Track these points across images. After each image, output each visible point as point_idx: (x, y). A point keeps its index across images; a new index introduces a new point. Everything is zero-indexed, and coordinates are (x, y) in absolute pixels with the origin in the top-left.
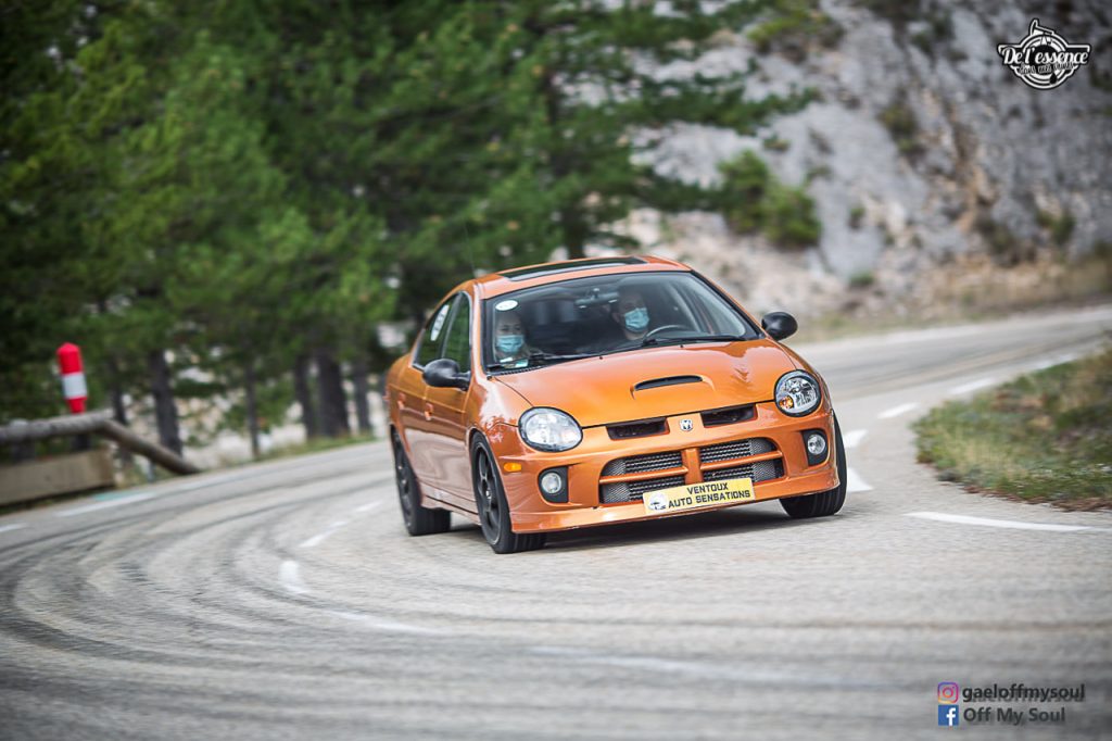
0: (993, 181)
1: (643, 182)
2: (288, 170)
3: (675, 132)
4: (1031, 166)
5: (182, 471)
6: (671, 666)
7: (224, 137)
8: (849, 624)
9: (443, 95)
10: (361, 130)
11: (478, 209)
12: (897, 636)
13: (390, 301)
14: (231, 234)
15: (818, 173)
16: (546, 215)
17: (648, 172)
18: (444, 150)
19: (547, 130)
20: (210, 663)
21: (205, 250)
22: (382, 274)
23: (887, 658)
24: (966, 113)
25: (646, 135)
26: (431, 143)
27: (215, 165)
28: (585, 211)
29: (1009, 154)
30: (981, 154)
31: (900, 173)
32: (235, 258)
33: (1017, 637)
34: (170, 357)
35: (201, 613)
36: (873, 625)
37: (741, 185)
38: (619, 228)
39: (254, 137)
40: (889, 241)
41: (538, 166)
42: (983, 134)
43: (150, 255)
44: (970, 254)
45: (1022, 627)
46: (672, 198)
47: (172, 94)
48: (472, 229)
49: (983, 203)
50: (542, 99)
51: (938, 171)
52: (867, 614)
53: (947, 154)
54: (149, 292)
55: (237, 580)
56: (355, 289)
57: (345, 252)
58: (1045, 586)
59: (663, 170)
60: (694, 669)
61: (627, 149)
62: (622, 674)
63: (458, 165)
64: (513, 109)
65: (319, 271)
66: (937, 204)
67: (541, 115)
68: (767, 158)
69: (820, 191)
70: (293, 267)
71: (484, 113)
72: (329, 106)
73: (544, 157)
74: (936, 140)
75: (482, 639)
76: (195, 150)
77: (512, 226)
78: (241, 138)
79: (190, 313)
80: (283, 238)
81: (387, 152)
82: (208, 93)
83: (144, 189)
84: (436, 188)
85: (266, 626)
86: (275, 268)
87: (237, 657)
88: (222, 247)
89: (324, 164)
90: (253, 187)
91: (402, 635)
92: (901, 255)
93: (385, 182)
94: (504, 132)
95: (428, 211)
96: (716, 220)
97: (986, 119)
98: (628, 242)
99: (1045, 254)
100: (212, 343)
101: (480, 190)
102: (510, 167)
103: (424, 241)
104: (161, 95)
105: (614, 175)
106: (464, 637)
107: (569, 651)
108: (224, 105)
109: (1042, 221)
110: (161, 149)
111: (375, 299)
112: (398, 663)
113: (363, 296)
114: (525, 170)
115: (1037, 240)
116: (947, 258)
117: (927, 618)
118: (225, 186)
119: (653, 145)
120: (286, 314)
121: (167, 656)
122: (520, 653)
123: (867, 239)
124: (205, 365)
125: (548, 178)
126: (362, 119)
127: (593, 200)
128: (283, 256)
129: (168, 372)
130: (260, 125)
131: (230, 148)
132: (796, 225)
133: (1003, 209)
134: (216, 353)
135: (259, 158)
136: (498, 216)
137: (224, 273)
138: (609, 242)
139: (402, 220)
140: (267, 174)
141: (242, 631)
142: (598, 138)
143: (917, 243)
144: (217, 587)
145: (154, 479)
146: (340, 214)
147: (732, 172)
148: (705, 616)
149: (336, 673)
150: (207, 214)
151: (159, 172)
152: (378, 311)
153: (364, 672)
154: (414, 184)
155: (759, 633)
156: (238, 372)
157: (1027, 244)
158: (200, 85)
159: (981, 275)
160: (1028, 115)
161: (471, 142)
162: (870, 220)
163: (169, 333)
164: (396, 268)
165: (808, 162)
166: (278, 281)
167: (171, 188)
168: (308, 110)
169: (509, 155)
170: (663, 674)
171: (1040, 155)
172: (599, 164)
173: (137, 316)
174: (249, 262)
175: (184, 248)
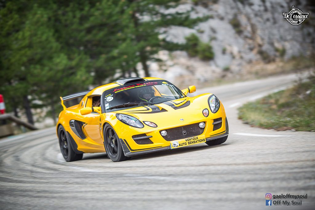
0: (262, 39)
1: (162, 43)
2: (61, 43)
3: (171, 28)
4: (273, 35)
5: (33, 129)
6: (162, 178)
7: (43, 34)
8: (212, 165)
9: (104, 20)
10: (80, 31)
11: (115, 52)
12: (225, 168)
13: (91, 79)
14: (45, 62)
15: (213, 39)
16: (134, 53)
17: (164, 40)
18: (106, 35)
19: (134, 29)
20: (35, 182)
21: (38, 67)
22: (89, 72)
23: (222, 174)
24: (254, 20)
25: (162, 30)
26: (101, 34)
27: (40, 42)
28: (146, 52)
29: (267, 32)
30: (259, 32)
31: (236, 38)
32: (47, 69)
33: (258, 166)
34: (30, 97)
35: (35, 169)
36: (219, 165)
37: (191, 43)
38: (156, 56)
39: (51, 34)
40: (233, 57)
41: (132, 40)
42: (259, 26)
43: (23, 68)
44: (257, 60)
45: (260, 163)
46: (171, 47)
47: (28, 22)
48: (114, 58)
49: (260, 46)
50: (132, 20)
51: (246, 37)
52: (218, 162)
53: (249, 32)
54: (22, 79)
55: (46, 159)
56: (81, 76)
57: (78, 66)
58: (267, 152)
59: (168, 39)
60: (168, 179)
61: (158, 34)
62: (148, 181)
63: (109, 40)
64: (124, 23)
65: (71, 71)
66: (247, 46)
67: (132, 25)
68: (198, 35)
69: (214, 44)
70: (63, 71)
71: (116, 25)
72: (72, 24)
73: (134, 37)
74: (246, 28)
75: (111, 173)
76: (34, 38)
77: (125, 57)
78: (47, 35)
79: (35, 84)
80: (60, 63)
81: (89, 37)
82: (37, 22)
83: (20, 49)
84: (104, 47)
85: (52, 172)
86: (58, 71)
87: (42, 181)
88: (43, 65)
89: (71, 41)
90: (51, 48)
91: (90, 172)
92: (237, 61)
93: (89, 46)
94: (122, 30)
95: (101, 53)
96: (184, 53)
97: (259, 22)
98: (159, 60)
99: (278, 60)
100: (42, 92)
101: (116, 47)
102: (124, 40)
103: (101, 62)
104: (23, 23)
105: (154, 42)
106: (106, 172)
107: (135, 175)
108: (42, 25)
109: (277, 50)
110: (24, 38)
111: (87, 79)
112: (87, 180)
113: (84, 78)
114: (128, 41)
115: (275, 56)
116: (250, 62)
117: (234, 162)
118: (43, 48)
119: (165, 32)
120: (62, 84)
121: (23, 181)
122: (121, 176)
123: (227, 57)
124: (40, 99)
125: (135, 42)
126: (82, 28)
127: (148, 49)
128: (61, 67)
129: (29, 101)
130: (53, 31)
131: (44, 37)
132: (207, 54)
133: (266, 47)
134: (44, 95)
135: (52, 40)
136: (121, 54)
137: (44, 73)
138: (153, 60)
139: (94, 56)
140: (55, 44)
141: (45, 173)
142: (149, 31)
143: (241, 58)
144: (39, 161)
145: (25, 132)
146: (76, 55)
147: (188, 39)
148: (173, 164)
149: (70, 184)
150: (38, 56)
151: (24, 44)
152: (88, 82)
153: (77, 183)
154: (97, 45)
155: (188, 168)
156: (50, 101)
157: (272, 57)
158: (35, 19)
159: (260, 66)
160: (272, 21)
161: (113, 33)
162: (228, 52)
163: (29, 91)
164: (93, 69)
165: (209, 36)
166: (59, 75)
167: (27, 49)
168: (66, 26)
169: (124, 37)
170: (160, 180)
171: (275, 31)
172: (149, 38)
173: (19, 86)
174: (51, 70)
175: (32, 66)
